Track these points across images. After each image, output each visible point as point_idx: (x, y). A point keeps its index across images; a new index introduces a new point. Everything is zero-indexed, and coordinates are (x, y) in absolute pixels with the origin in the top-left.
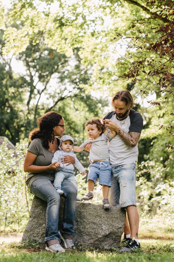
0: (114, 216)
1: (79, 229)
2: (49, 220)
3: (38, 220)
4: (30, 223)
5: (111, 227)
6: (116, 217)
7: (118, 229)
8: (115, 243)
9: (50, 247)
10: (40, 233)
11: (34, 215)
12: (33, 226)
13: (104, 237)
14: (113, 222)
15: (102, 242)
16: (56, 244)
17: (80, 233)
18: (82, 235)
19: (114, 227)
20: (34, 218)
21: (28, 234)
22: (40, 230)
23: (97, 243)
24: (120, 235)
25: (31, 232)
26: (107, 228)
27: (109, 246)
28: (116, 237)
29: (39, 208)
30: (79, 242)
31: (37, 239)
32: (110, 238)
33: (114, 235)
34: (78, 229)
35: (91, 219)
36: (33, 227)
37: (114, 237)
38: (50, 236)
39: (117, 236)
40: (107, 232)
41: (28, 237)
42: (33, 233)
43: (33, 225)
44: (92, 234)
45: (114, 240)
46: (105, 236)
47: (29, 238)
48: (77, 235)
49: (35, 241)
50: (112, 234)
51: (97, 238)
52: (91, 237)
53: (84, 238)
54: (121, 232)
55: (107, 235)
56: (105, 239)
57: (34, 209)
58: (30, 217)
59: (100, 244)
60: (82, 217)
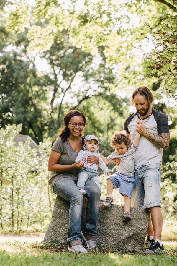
0: (137, 217)
1: (102, 230)
2: (72, 221)
3: (61, 221)
4: (52, 223)
5: (134, 228)
6: (140, 218)
7: (142, 230)
8: (139, 244)
9: (73, 247)
10: (63, 233)
11: (57, 215)
13: (127, 239)
14: (136, 223)
15: (125, 244)
16: (78, 245)
17: (103, 234)
18: (105, 236)
19: (138, 229)
20: (57, 218)
21: (51, 235)
22: (62, 231)
23: (120, 244)
24: (144, 237)
25: (54, 233)
26: (131, 230)
27: (133, 247)
29: (61, 208)
30: (102, 243)
31: (59, 239)
32: (133, 240)
33: (137, 236)
35: (114, 220)
36: (55, 227)
37: (137, 238)
38: (72, 236)
39: (141, 238)
40: (130, 234)
41: (50, 237)
43: (55, 225)
44: (115, 235)
45: (138, 242)
46: (128, 237)
48: (99, 236)
49: (58, 242)
50: (135, 235)
51: (120, 239)
52: (114, 238)
53: (107, 239)
54: (144, 234)
55: (130, 237)
56: (129, 240)
57: (57, 209)
58: (53, 217)
59: (123, 245)
60: (105, 218)
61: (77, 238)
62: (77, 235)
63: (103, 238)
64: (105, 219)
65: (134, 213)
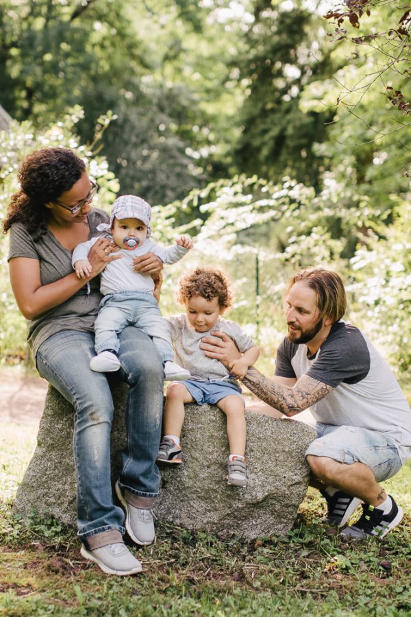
0: (280, 448)
1: (179, 479)
3: (62, 457)
4: (38, 462)
5: (271, 479)
6: (287, 450)
7: (292, 485)
8: (281, 523)
10: (67, 494)
11: (51, 438)
12: (48, 473)
13: (249, 508)
14: (276, 465)
15: (243, 520)
16: (113, 546)
17: (181, 491)
18: (186, 498)
19: (281, 480)
20: (51, 447)
21: (32, 496)
22: (66, 487)
23: (228, 522)
24: (297, 503)
25: (41, 491)
26: (260, 483)
27: (263, 531)
28: (285, 509)
29: (65, 419)
30: (177, 517)
31: (56, 511)
32: (266, 510)
33: (279, 501)
34: (176, 480)
35: (215, 454)
36: (46, 475)
37: (278, 507)
39: (287, 506)
40: (258, 494)
41: (30, 504)
42: (46, 494)
43: (46, 470)
44: (216, 497)
45: (279, 516)
46: (253, 504)
47: (32, 506)
48: (171, 496)
49: (52, 521)
50: (272, 499)
51: (229, 508)
52: (213, 505)
53: (192, 506)
54: (299, 495)
55: (258, 503)
56: (253, 511)
57: (51, 422)
58: (39, 444)
59: (236, 524)
60: (189, 446)
61: (106, 524)
62: (109, 515)
63: (182, 501)
64: (187, 447)
65: (272, 433)
